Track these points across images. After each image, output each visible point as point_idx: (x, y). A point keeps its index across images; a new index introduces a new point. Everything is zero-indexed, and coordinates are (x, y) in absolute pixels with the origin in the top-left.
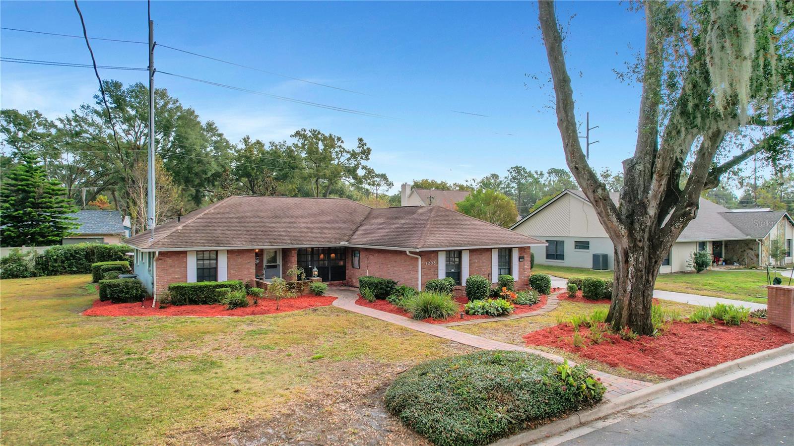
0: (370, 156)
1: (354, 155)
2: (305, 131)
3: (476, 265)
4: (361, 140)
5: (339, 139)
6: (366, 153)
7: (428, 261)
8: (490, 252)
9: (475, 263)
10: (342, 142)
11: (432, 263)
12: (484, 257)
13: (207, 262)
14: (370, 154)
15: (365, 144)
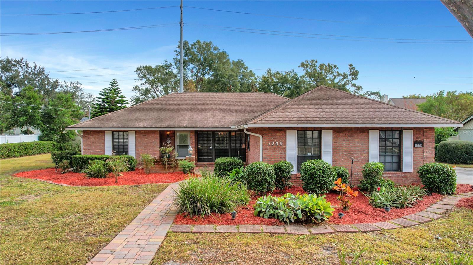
0: (358, 77)
1: (345, 76)
2: (307, 62)
3: (344, 148)
4: (351, 65)
5: (335, 66)
6: (355, 74)
7: (271, 141)
8: (365, 134)
9: (341, 146)
10: (338, 68)
11: (277, 143)
12: (357, 140)
13: (122, 140)
14: (358, 75)
15: (354, 68)
